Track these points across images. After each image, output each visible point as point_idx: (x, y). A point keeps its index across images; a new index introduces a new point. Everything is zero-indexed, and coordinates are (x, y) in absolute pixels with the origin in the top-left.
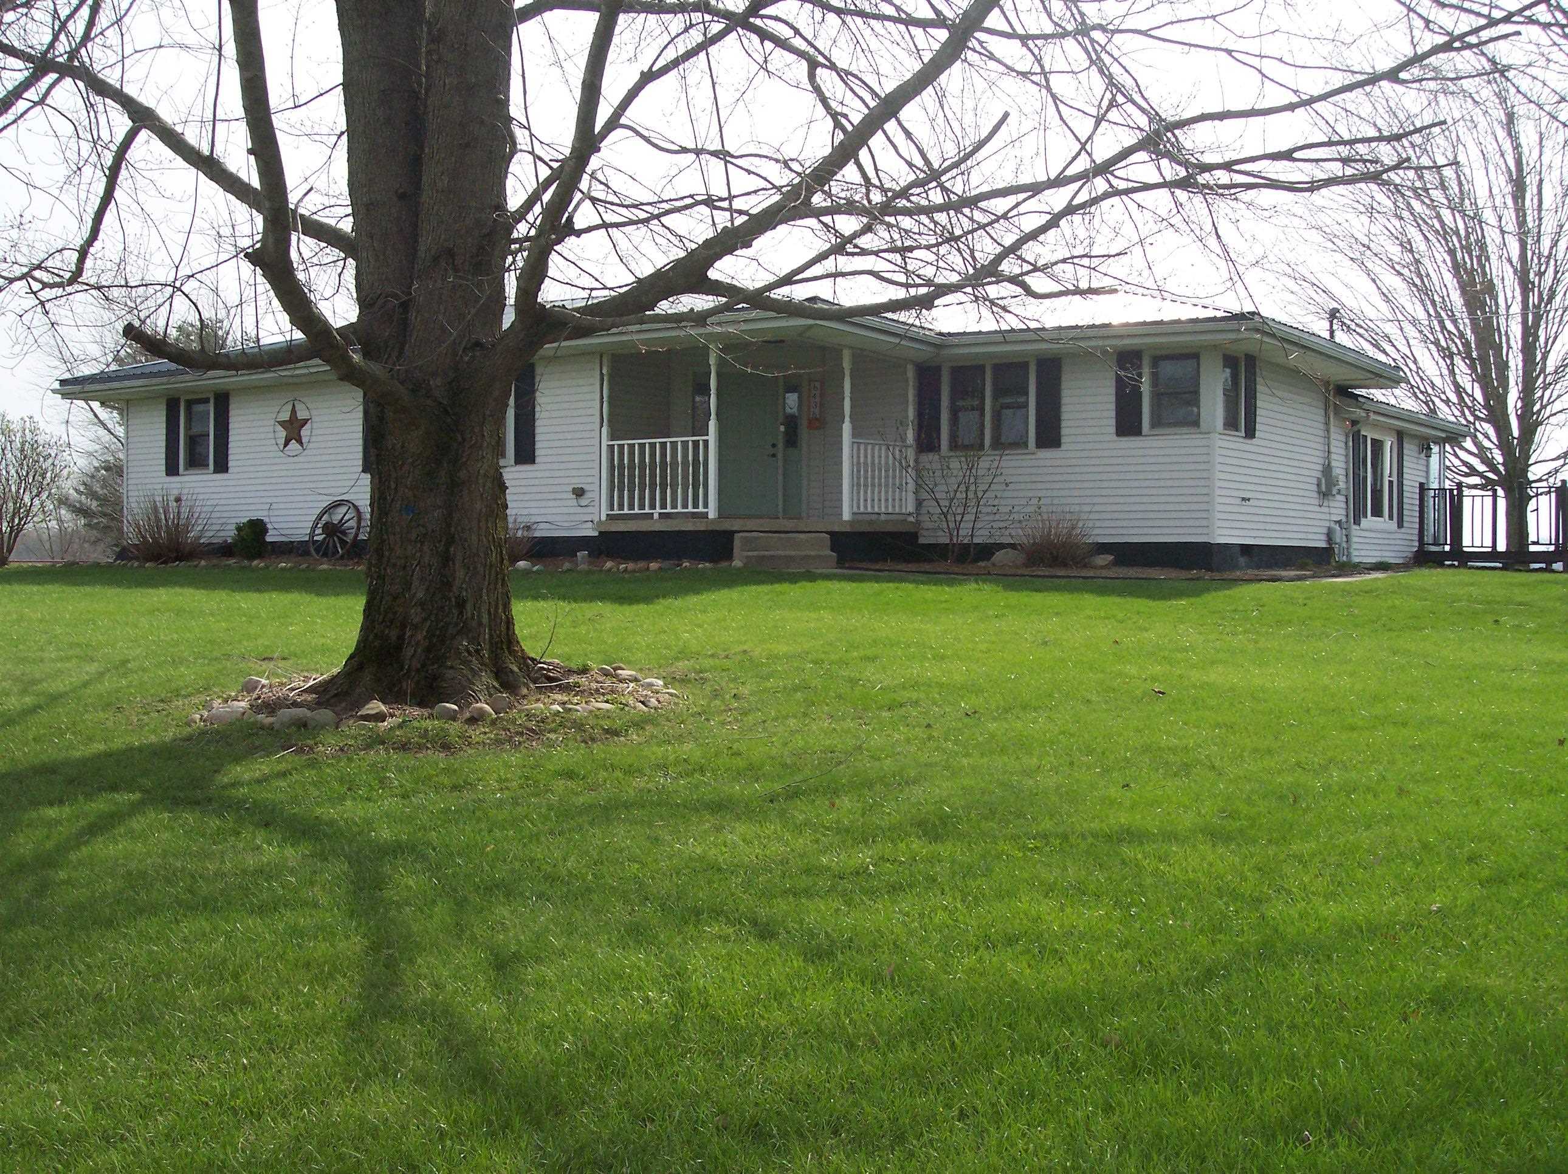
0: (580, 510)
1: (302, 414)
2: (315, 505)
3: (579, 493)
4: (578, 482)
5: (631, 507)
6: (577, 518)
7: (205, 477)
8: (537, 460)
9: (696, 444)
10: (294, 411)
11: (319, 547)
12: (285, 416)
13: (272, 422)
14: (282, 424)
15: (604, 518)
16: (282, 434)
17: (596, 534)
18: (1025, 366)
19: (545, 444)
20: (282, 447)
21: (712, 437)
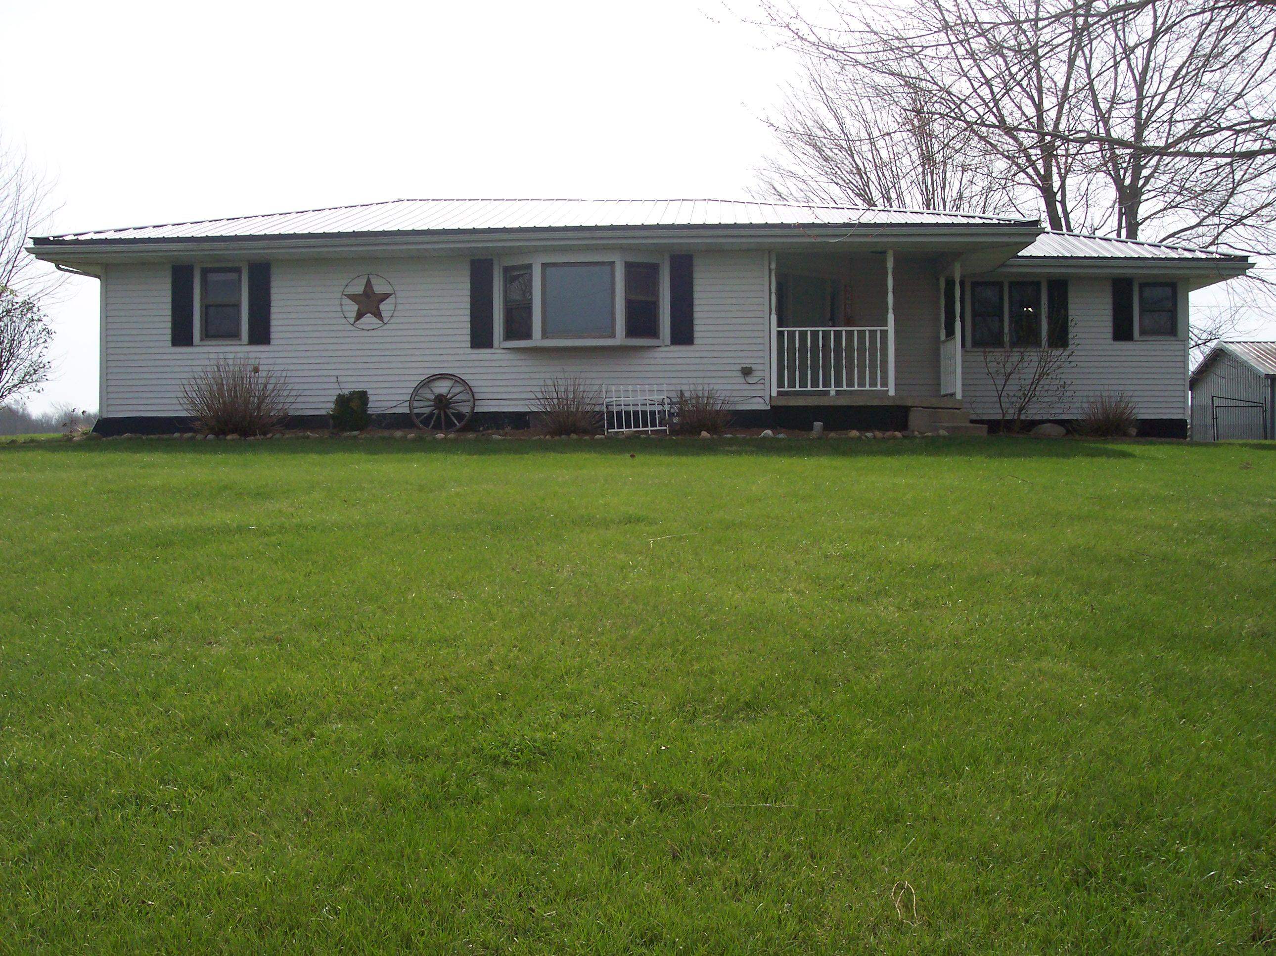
0: (747, 387)
1: (379, 287)
2: (412, 378)
3: (747, 372)
4: (747, 362)
5: (803, 384)
6: (746, 393)
7: (238, 349)
8: (696, 341)
9: (873, 334)
10: (369, 284)
11: (427, 420)
12: (358, 288)
13: (339, 295)
14: (353, 297)
15: (774, 394)
16: (352, 308)
17: (769, 408)
18: (1038, 284)
19: (703, 328)
20: (352, 321)
21: (891, 328)
